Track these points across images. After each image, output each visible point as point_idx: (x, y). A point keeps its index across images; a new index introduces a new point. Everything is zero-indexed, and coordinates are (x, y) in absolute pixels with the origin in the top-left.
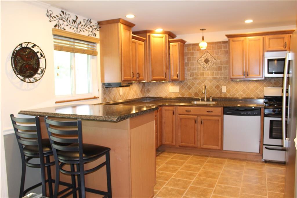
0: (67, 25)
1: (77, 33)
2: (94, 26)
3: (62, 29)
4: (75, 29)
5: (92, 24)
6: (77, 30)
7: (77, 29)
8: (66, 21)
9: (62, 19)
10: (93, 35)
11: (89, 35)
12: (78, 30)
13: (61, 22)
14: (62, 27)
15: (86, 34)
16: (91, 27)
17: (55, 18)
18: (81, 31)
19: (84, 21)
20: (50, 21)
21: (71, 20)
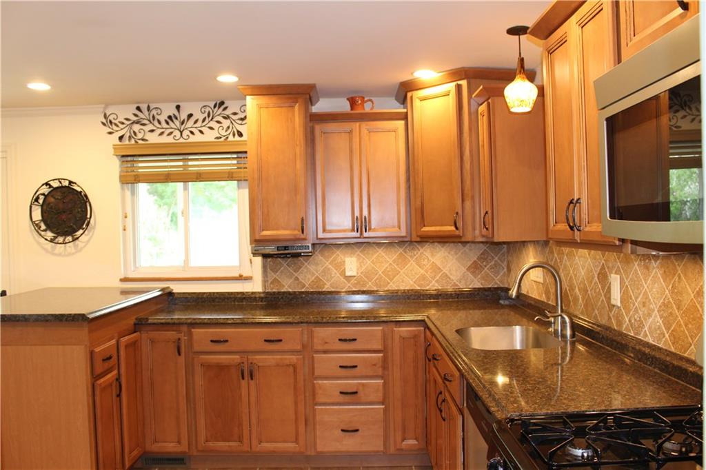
0: (152, 131)
1: (182, 140)
2: (235, 114)
3: (140, 142)
4: (177, 133)
5: (227, 112)
6: (181, 135)
7: (181, 132)
8: (151, 123)
9: (137, 122)
10: (234, 135)
11: (217, 138)
12: (186, 133)
13: (136, 127)
14: (140, 136)
15: (209, 136)
16: (226, 118)
17: (123, 123)
18: (192, 133)
19: (203, 110)
20: (110, 133)
21: (163, 118)
